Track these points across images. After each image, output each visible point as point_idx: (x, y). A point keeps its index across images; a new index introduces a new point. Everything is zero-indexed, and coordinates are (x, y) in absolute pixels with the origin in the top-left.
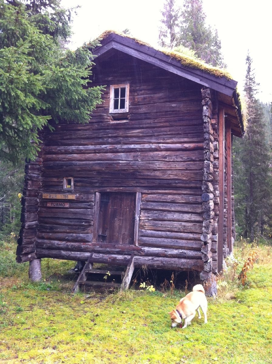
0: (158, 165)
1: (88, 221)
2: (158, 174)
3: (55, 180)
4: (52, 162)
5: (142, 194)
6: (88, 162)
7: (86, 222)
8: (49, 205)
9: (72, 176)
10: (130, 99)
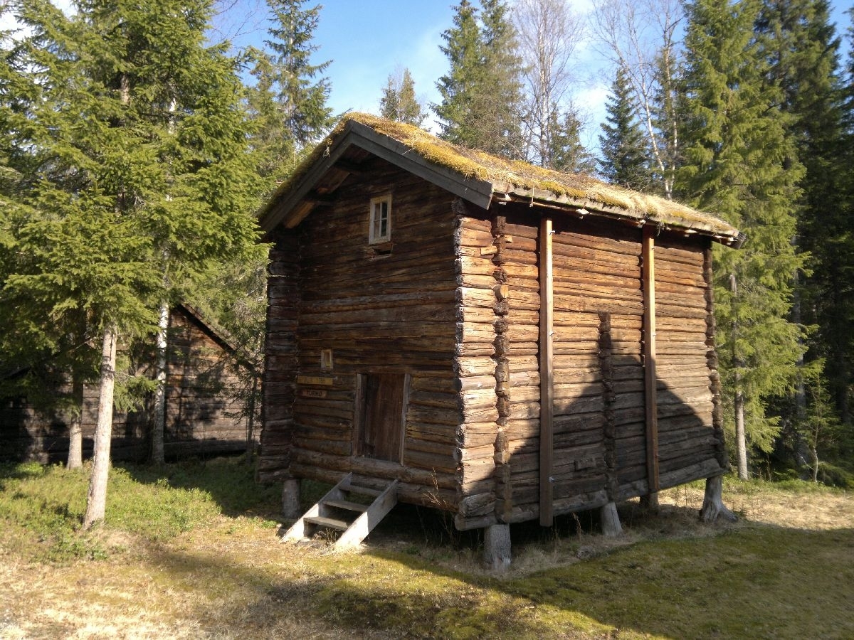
0: (425, 329)
1: (345, 421)
2: (426, 342)
3: (312, 353)
4: (306, 327)
5: (412, 376)
6: (344, 326)
7: (343, 423)
8: (305, 394)
9: (330, 348)
10: (392, 218)
